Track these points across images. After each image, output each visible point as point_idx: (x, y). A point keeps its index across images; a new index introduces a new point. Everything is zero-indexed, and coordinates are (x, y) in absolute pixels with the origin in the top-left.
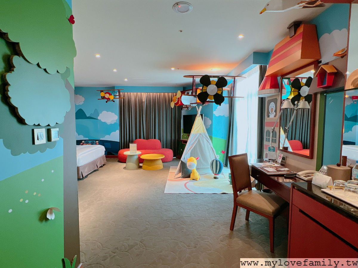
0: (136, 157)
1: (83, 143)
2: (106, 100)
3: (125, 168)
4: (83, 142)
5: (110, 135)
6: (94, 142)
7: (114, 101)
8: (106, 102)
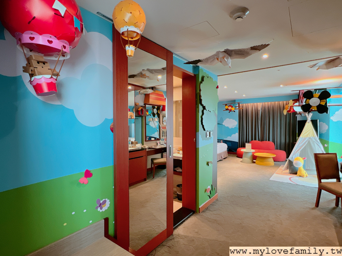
0: (251, 154)
2: (229, 111)
3: (241, 161)
7: (235, 111)
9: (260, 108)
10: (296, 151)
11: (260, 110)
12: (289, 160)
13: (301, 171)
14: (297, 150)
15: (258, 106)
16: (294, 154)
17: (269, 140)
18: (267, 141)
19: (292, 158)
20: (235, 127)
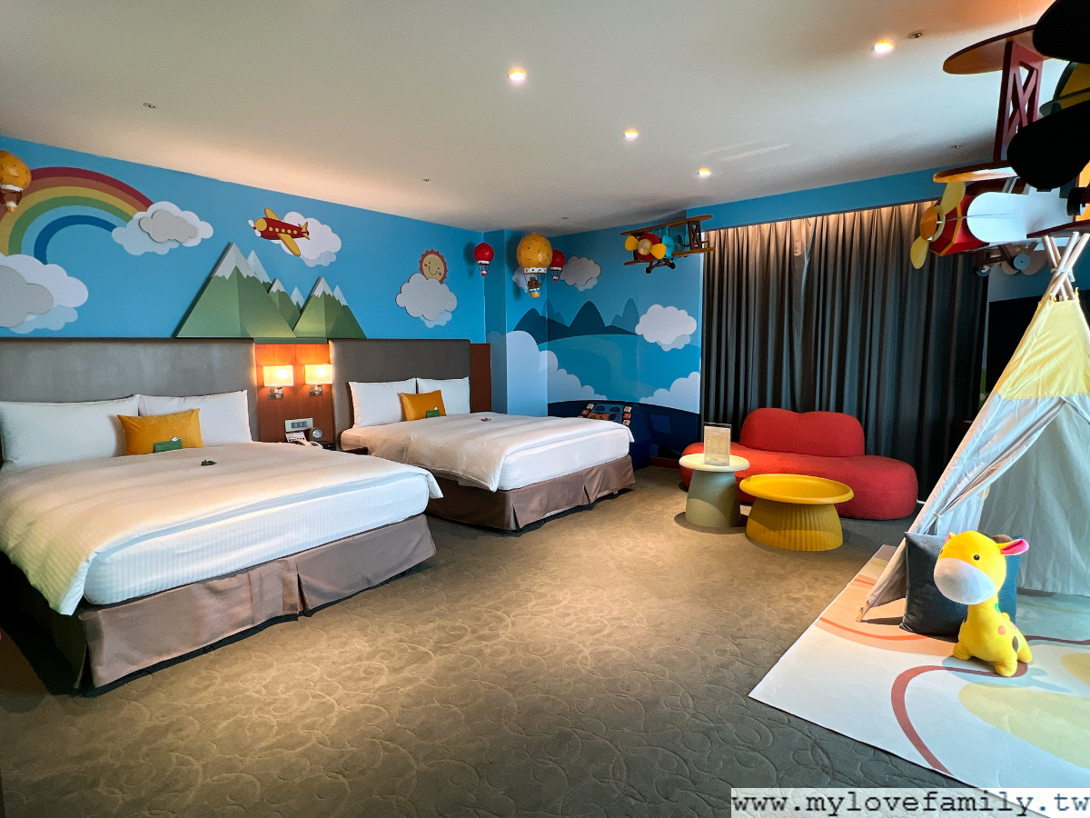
0: (724, 481)
1: (590, 410)
2: (647, 264)
4: (591, 406)
5: (668, 387)
6: (618, 410)
7: (672, 266)
8: (648, 271)
9: (800, 249)
10: (960, 488)
11: (801, 257)
12: (911, 545)
13: (981, 627)
14: (965, 482)
15: (796, 238)
16: (946, 505)
17: (839, 408)
18: (828, 410)
19: (932, 530)
20: (686, 345)
